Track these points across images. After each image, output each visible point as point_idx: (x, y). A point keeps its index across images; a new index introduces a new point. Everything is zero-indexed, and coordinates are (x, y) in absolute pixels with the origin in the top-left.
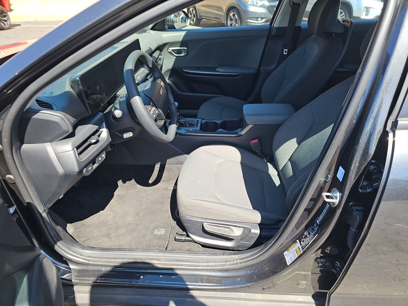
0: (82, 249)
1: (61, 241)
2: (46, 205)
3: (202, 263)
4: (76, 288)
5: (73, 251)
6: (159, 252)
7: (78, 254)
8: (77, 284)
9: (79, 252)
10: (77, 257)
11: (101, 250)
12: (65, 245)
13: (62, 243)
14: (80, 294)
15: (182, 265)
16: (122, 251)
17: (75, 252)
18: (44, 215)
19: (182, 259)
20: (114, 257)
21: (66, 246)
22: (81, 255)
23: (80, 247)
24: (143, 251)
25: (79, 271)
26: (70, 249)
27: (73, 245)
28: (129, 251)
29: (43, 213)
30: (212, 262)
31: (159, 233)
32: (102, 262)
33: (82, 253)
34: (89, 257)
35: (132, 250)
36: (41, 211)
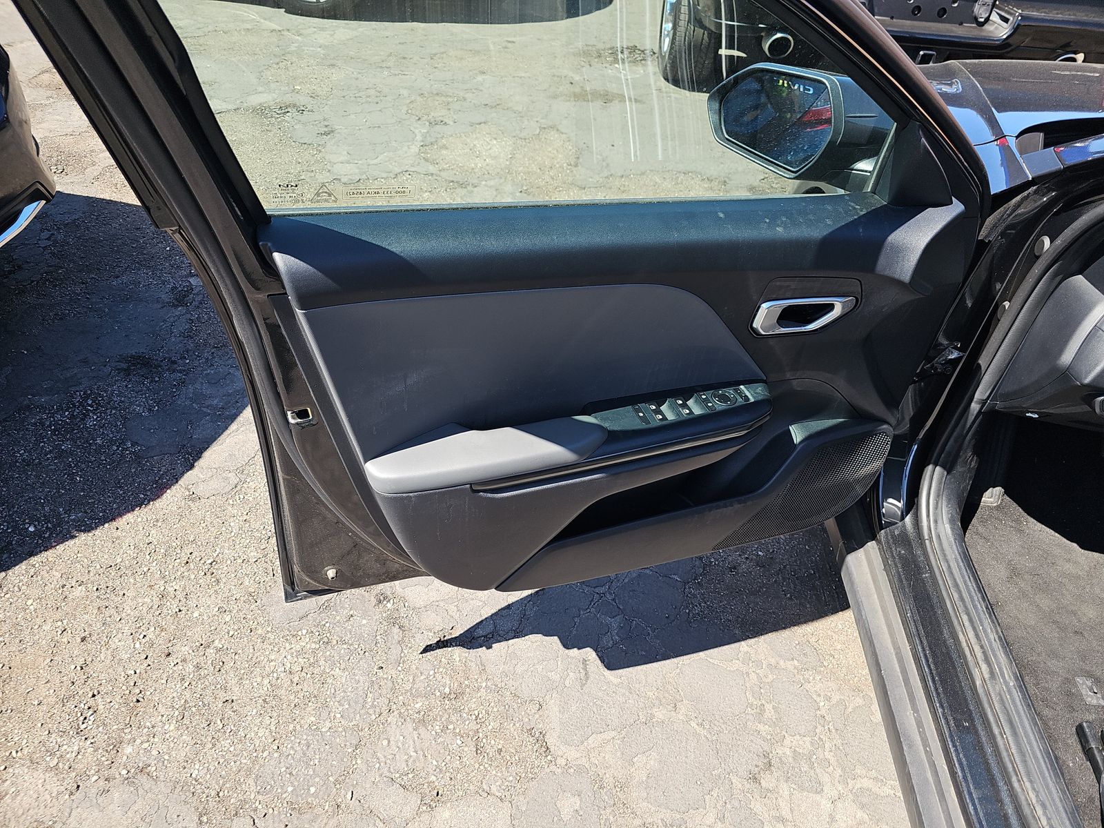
0: (950, 520)
1: (946, 473)
2: (995, 399)
3: (1034, 789)
4: (871, 545)
5: (937, 503)
6: (1014, 674)
7: (935, 514)
8: (879, 542)
9: (940, 517)
10: (928, 516)
11: (964, 553)
12: (940, 483)
13: (943, 477)
14: (863, 557)
15: (1005, 736)
16: (979, 595)
17: (936, 508)
18: (975, 407)
19: (1019, 733)
20: (959, 583)
21: (941, 488)
22: (936, 522)
23: (951, 513)
24: (999, 637)
25: (904, 533)
26: (938, 496)
27: (949, 500)
28: (987, 608)
29: (976, 402)
30: (1047, 816)
31: (1085, 691)
32: (937, 564)
33: (940, 522)
34: (939, 537)
35: (990, 613)
36: (978, 396)
